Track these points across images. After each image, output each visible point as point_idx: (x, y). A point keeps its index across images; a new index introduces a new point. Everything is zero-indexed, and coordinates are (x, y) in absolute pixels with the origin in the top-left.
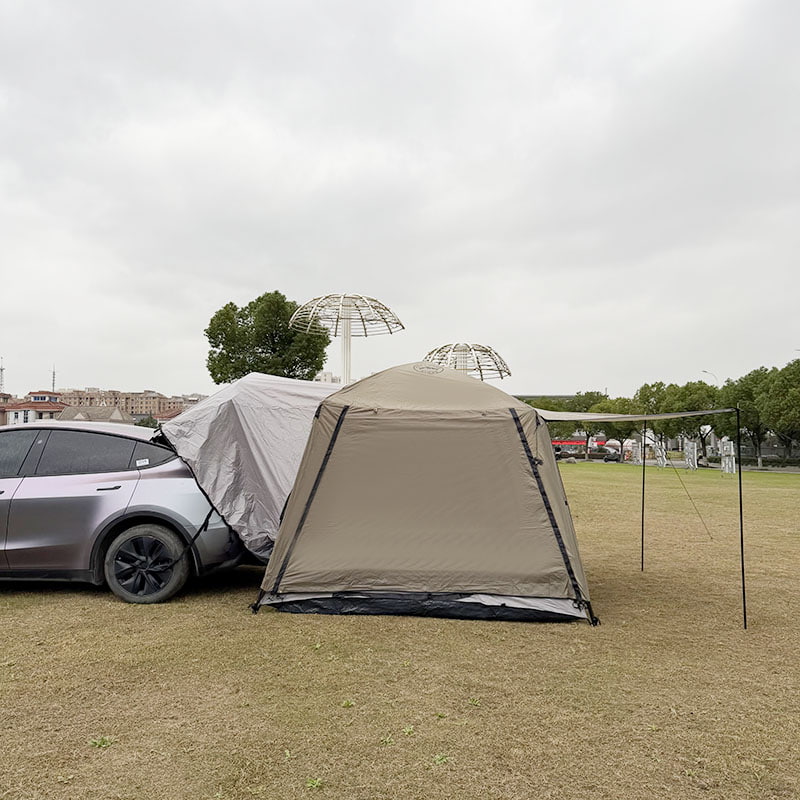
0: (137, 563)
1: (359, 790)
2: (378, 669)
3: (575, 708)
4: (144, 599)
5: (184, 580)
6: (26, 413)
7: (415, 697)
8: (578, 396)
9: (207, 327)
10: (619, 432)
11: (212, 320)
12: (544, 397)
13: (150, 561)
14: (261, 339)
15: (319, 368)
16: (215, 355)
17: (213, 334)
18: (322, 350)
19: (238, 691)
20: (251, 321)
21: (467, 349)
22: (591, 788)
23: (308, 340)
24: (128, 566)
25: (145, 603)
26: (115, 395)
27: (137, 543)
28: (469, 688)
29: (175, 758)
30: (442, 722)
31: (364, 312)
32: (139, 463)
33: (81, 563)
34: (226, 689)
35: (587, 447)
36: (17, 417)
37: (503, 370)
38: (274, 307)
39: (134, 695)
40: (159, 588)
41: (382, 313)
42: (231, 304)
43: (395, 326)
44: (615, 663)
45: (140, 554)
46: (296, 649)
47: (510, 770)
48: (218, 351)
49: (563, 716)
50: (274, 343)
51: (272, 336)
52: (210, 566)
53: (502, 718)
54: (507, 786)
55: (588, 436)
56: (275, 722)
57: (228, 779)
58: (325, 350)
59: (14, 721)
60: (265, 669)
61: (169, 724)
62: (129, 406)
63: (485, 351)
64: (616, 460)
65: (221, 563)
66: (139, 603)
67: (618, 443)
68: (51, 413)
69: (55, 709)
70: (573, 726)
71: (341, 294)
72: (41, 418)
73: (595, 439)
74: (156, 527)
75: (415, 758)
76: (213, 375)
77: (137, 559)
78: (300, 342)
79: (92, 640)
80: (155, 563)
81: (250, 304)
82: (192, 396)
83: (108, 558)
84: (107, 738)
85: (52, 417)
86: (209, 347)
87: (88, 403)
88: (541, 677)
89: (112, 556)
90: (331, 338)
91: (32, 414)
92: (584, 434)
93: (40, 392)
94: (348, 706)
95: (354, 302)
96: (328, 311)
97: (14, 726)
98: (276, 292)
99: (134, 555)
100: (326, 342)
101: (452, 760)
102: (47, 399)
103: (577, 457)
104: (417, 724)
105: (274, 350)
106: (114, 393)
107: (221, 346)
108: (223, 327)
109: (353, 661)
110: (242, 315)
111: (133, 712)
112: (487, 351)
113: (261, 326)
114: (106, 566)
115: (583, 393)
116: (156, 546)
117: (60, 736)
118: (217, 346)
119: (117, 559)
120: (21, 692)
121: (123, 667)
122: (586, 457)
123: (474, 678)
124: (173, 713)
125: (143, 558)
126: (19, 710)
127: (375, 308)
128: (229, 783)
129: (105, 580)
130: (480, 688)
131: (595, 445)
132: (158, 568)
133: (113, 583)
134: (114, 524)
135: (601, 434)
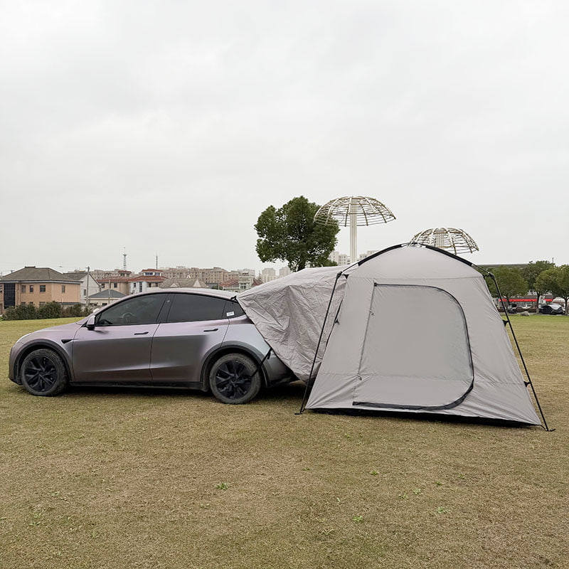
0: (229, 378)
1: (388, 525)
2: (392, 452)
3: (536, 485)
4: (234, 401)
5: (258, 390)
6: (141, 283)
7: (419, 471)
8: (531, 265)
9: (256, 223)
10: (564, 292)
11: (259, 218)
12: (502, 266)
13: (237, 377)
14: (291, 230)
15: (332, 249)
16: (261, 243)
17: (259, 228)
18: (334, 236)
19: (301, 460)
20: (284, 217)
21: (444, 232)
22: (550, 536)
23: (324, 230)
24: (223, 380)
25: (235, 404)
26: (195, 271)
27: (229, 365)
28: (457, 467)
29: (268, 498)
30: (440, 488)
31: (366, 208)
32: (228, 314)
33: (195, 378)
34: (293, 459)
35: (538, 304)
36: (135, 286)
37: (472, 246)
38: (300, 208)
39: (237, 460)
40: (243, 395)
41: (379, 209)
42: (272, 206)
43: (388, 217)
44: (565, 456)
45: (231, 372)
46: (334, 436)
47: (491, 521)
48: (263, 239)
49: (527, 488)
50: (300, 232)
51: (299, 228)
52: (274, 381)
53: (483, 488)
54: (489, 530)
55: (539, 295)
56: (328, 481)
57: (303, 512)
58: (336, 236)
59: (169, 471)
60: (317, 448)
61: (261, 478)
62: (205, 278)
63: (459, 233)
64: (561, 313)
65: (281, 380)
66: (231, 404)
67: (563, 300)
68: (157, 283)
69: (192, 466)
70: (535, 496)
71: (349, 196)
72: (150, 286)
73: (544, 297)
74: (240, 355)
75: (423, 509)
76: (260, 256)
77: (229, 375)
78: (319, 231)
79: (206, 425)
80: (240, 378)
81: (284, 206)
82: (244, 270)
83: (211, 375)
84: (225, 484)
85: (157, 286)
86: (258, 237)
87: (179, 277)
88: (510, 464)
89: (214, 374)
90: (340, 228)
91: (144, 284)
92: (535, 294)
93: (148, 270)
94: (374, 474)
95: (359, 201)
96: (341, 209)
97: (169, 474)
98: (302, 197)
99: (228, 373)
100: (336, 230)
101: (449, 512)
102: (154, 274)
103: (530, 311)
104: (422, 488)
105: (301, 238)
106: (195, 269)
107: (265, 236)
108: (266, 223)
109: (374, 446)
110: (279, 214)
111: (239, 469)
112: (459, 232)
113: (292, 221)
114: (210, 380)
115: (534, 262)
116: (241, 367)
117: (197, 481)
118: (263, 236)
119: (217, 375)
120: (170, 455)
121: (228, 442)
122: (538, 311)
123: (460, 461)
124: (262, 471)
125: (233, 375)
126: (170, 465)
127: (374, 205)
128: (304, 515)
129: (210, 388)
130: (465, 468)
131: (544, 302)
132: (242, 382)
133: (215, 390)
134: (215, 353)
135: (549, 294)
